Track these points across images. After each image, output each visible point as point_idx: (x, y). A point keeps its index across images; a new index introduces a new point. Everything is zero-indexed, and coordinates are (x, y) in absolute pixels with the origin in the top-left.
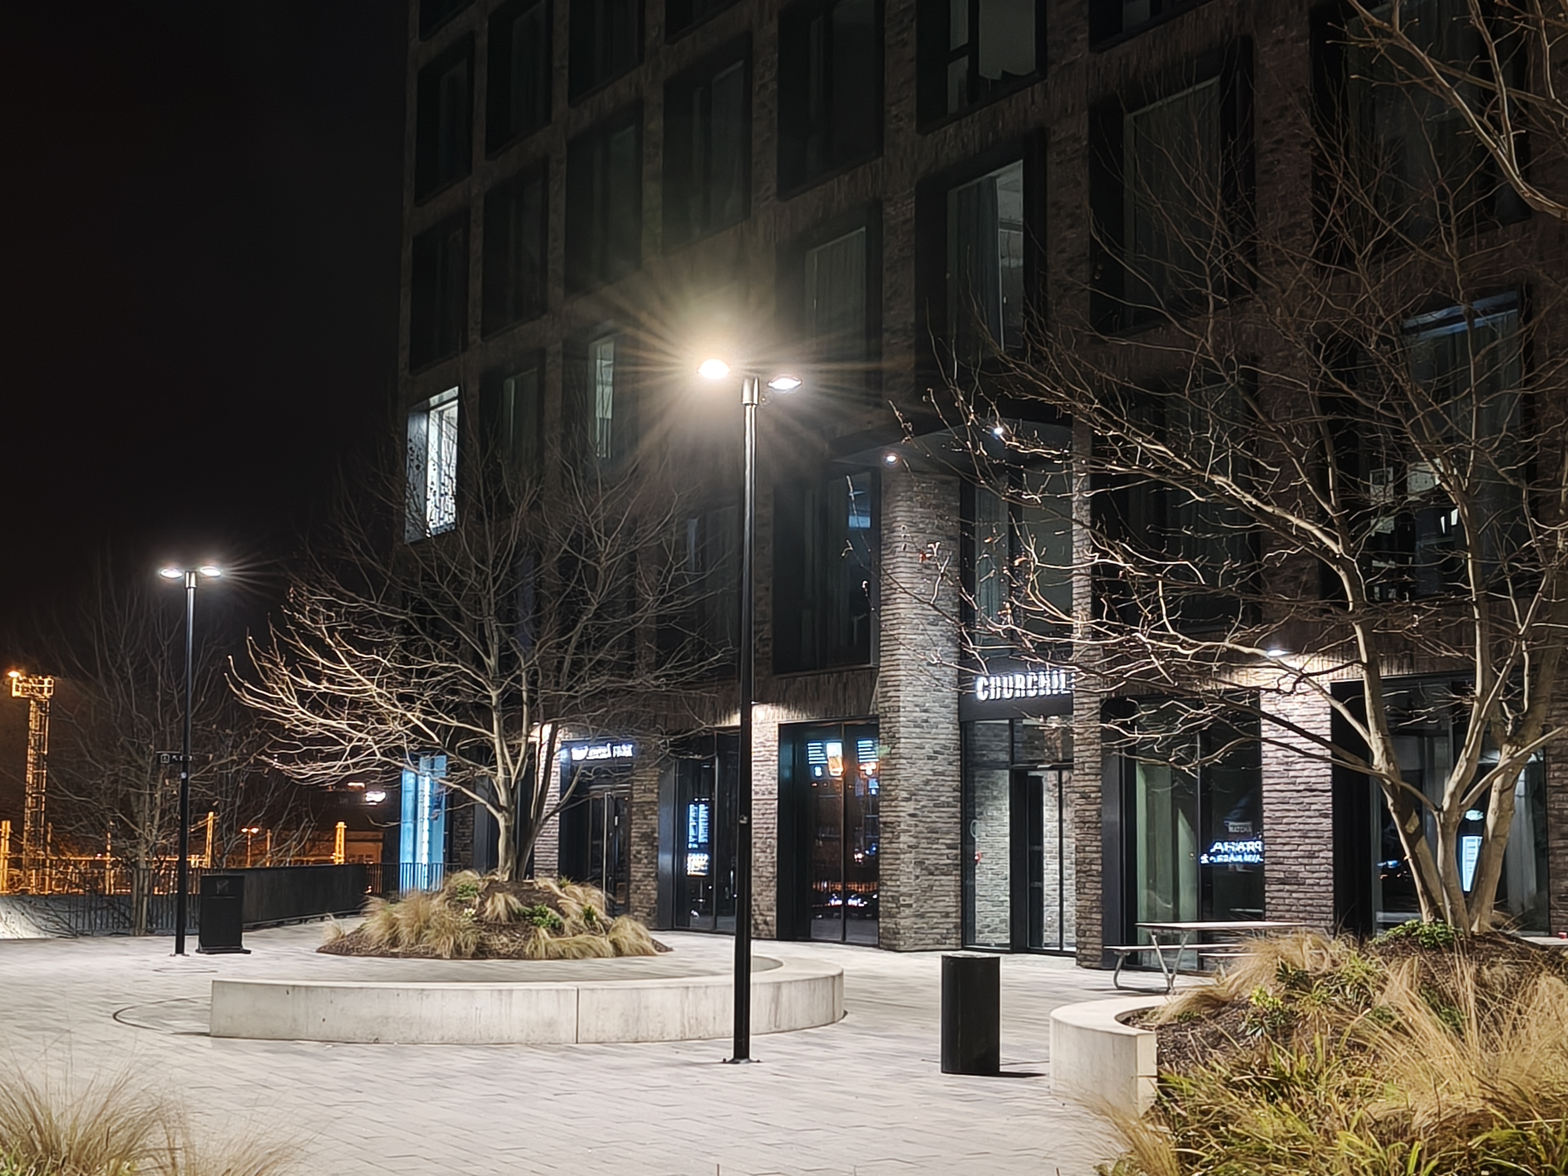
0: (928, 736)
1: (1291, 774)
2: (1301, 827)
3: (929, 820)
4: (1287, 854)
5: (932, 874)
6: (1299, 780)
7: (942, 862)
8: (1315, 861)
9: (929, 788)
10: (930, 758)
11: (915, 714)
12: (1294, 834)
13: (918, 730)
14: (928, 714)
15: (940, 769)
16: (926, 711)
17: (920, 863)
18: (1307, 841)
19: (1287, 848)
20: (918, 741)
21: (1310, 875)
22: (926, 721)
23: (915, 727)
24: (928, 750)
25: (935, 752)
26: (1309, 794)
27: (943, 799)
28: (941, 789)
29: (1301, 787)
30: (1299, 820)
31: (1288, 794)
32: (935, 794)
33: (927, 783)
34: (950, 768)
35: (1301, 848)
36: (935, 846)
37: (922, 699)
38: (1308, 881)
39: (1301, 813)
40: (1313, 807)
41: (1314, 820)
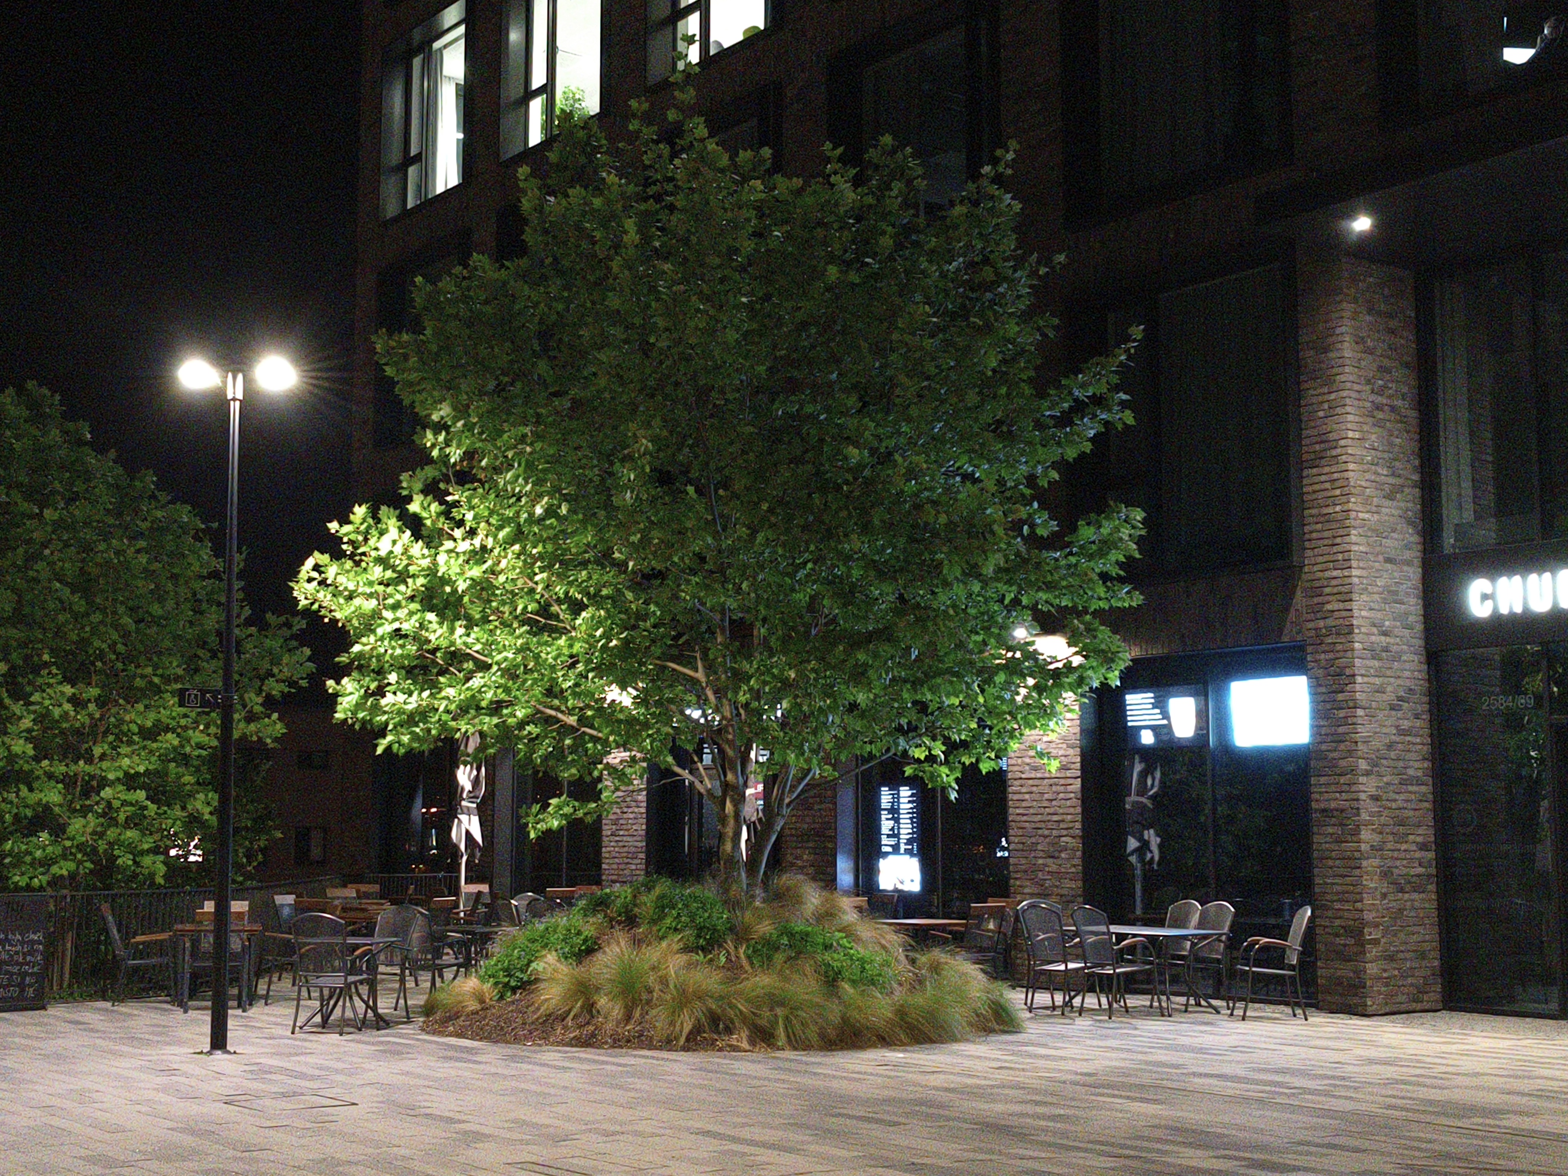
0: (1389, 673)
3: (1394, 805)
5: (1402, 890)
7: (1413, 872)
9: (1393, 755)
10: (1393, 708)
11: (1373, 638)
13: (1376, 663)
14: (1388, 639)
15: (1405, 724)
16: (1385, 634)
17: (1386, 874)
20: (1378, 681)
22: (1386, 650)
23: (1374, 658)
24: (1389, 696)
25: (1401, 699)
27: (1411, 772)
28: (1409, 756)
32: (1401, 764)
33: (1390, 746)
34: (1418, 723)
36: (1404, 847)
37: (1379, 615)
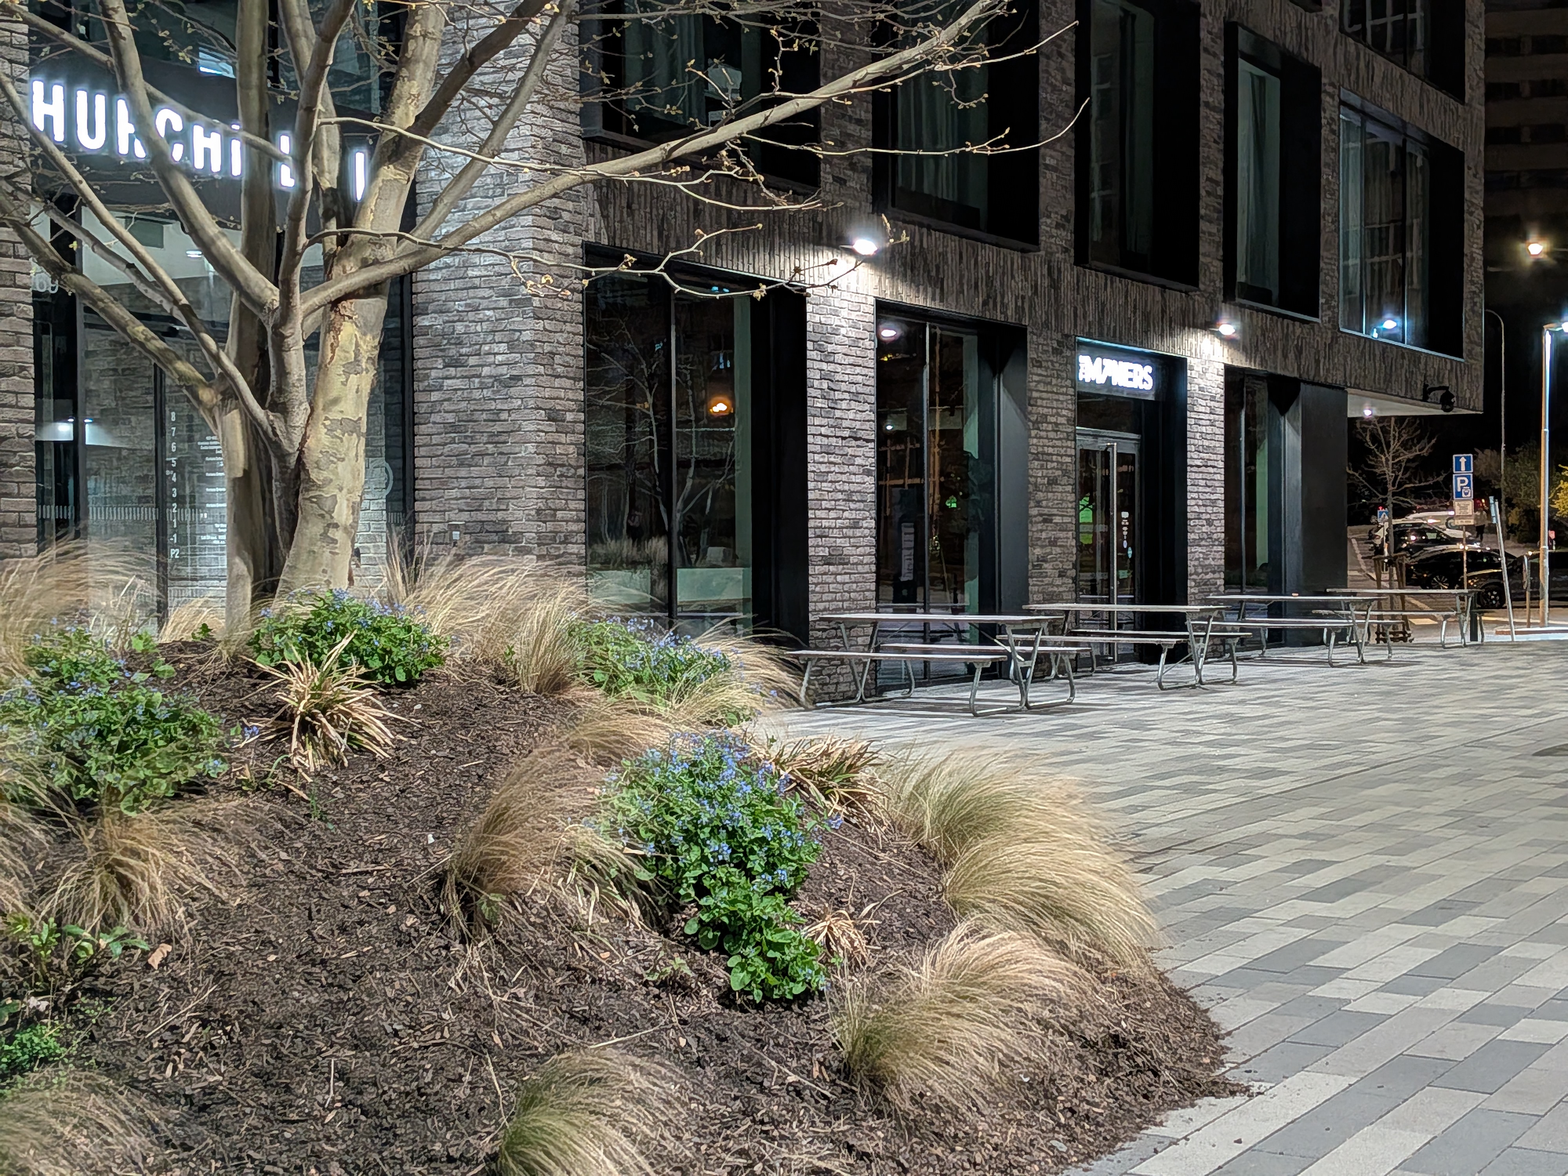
1: (838, 414)
2: (846, 487)
4: (832, 523)
6: (845, 424)
8: (858, 532)
12: (840, 496)
18: (852, 506)
19: (832, 514)
21: (852, 550)
26: (853, 443)
29: (846, 433)
30: (844, 478)
31: (833, 441)
35: (846, 514)
38: (853, 560)
39: (846, 469)
40: (858, 461)
41: (858, 479)
